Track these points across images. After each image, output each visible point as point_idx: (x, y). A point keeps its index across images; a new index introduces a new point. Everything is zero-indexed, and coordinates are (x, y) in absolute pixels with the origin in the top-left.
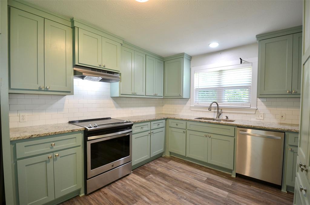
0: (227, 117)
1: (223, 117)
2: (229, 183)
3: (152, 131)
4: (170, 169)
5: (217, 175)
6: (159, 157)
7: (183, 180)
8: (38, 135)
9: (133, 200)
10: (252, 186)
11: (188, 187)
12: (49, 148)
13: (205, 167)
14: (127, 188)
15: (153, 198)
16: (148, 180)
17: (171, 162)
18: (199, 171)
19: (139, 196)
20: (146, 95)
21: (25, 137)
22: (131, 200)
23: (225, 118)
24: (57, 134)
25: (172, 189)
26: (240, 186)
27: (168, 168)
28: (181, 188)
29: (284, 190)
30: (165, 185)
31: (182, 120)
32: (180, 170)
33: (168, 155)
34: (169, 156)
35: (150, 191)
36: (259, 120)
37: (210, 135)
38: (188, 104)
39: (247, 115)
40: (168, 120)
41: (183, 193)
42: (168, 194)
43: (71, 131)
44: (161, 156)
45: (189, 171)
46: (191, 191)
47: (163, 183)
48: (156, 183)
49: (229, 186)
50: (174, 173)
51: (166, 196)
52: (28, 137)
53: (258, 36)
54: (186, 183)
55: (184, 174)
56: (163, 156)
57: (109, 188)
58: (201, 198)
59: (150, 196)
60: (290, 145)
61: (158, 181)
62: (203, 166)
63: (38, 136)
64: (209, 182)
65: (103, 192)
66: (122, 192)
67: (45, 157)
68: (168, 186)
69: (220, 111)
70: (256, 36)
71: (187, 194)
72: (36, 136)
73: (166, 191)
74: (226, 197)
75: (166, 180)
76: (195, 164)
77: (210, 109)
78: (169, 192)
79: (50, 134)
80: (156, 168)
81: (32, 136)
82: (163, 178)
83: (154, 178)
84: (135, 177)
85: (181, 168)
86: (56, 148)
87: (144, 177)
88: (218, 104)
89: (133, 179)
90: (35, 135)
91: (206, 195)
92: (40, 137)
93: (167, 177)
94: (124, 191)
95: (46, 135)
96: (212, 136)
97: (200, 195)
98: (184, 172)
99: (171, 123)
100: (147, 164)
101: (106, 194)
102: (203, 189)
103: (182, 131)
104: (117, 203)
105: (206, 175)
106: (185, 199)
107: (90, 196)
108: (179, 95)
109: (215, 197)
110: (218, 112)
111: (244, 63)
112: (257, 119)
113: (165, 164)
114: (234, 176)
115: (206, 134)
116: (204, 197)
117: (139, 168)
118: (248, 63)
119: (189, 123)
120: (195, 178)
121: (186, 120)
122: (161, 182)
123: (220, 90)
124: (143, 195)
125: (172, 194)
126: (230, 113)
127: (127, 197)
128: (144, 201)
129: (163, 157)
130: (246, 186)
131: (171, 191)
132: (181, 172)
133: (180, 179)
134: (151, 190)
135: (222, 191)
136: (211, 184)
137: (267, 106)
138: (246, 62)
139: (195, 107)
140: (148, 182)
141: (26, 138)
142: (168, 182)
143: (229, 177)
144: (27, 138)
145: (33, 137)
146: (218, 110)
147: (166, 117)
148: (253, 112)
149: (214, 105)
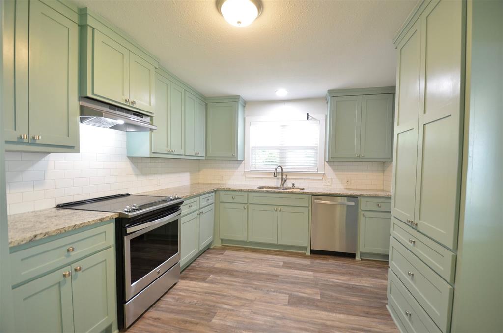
0: (293, 184)
1: (289, 184)
2: (308, 262)
3: (201, 210)
4: (233, 262)
5: (291, 257)
6: (207, 250)
7: (258, 271)
8: (46, 233)
9: (209, 314)
10: (330, 261)
11: (269, 277)
12: (64, 257)
13: (274, 251)
14: (187, 301)
15: (234, 303)
16: (211, 282)
17: (227, 253)
18: (269, 256)
19: (214, 306)
20: (185, 155)
21: (22, 241)
22: (206, 314)
23: (290, 185)
24: (77, 228)
25: (251, 286)
26: (320, 263)
27: (229, 262)
28: (261, 281)
29: (358, 258)
30: (239, 283)
31: (241, 190)
32: (247, 260)
33: (218, 244)
34: (220, 245)
35: (226, 296)
36: (326, 187)
37: (280, 208)
38: (241, 168)
39: (315, 181)
40: (217, 192)
41: (267, 286)
42: (250, 292)
43: (99, 221)
44: (209, 248)
45: (259, 259)
46: (274, 281)
47: (236, 282)
48: (225, 284)
49: (310, 266)
50: (240, 266)
51: (249, 296)
52: (29, 240)
53: (330, 92)
54: (263, 274)
55: (253, 264)
56: (211, 247)
57: (156, 310)
58: (289, 285)
59: (229, 302)
60: (362, 210)
61: (227, 281)
62: (271, 250)
63: (46, 236)
64: (287, 265)
65: (151, 317)
66: (182, 308)
67: (57, 276)
68: (243, 283)
69: (284, 177)
70: (328, 91)
71: (272, 285)
72: (42, 236)
73: (246, 289)
74: (312, 277)
75: (237, 276)
76: (260, 249)
77: (275, 174)
78: (249, 289)
79: (67, 230)
80: (212, 265)
81: (35, 236)
82: (230, 274)
83: (218, 278)
84: (188, 284)
85: (245, 258)
86: (74, 255)
87: (203, 280)
88: (283, 168)
89: (187, 288)
90: (41, 234)
91: (292, 280)
92: (50, 236)
93: (235, 273)
94: (184, 307)
95: (59, 232)
96: (284, 209)
97: (287, 283)
98: (253, 262)
99: (224, 197)
100: (194, 262)
101: (159, 319)
102: (286, 276)
103: (242, 206)
104: (187, 325)
105: (280, 259)
106: (274, 292)
107: (131, 330)
108: (231, 156)
109: (303, 280)
110: (282, 178)
111: (311, 119)
112: (324, 185)
113: (220, 257)
114: (308, 253)
115: (276, 207)
116: (292, 283)
117: (186, 270)
118: (316, 120)
119: (250, 194)
120: (269, 265)
121: (248, 191)
122: (231, 281)
123: (282, 150)
124: (217, 302)
125: (254, 290)
126: (296, 179)
127: (197, 312)
128: (225, 309)
129: (211, 249)
130: (325, 262)
131: (252, 287)
132: (248, 262)
133: (253, 271)
134: (225, 294)
135: (305, 272)
136: (290, 268)
137: (334, 170)
138: (313, 118)
139: (251, 172)
140: (213, 286)
141: (24, 242)
142: (240, 278)
143: (304, 256)
144: (26, 243)
145: (38, 238)
146: (283, 175)
147: (215, 188)
148: (321, 178)
149: (279, 169)
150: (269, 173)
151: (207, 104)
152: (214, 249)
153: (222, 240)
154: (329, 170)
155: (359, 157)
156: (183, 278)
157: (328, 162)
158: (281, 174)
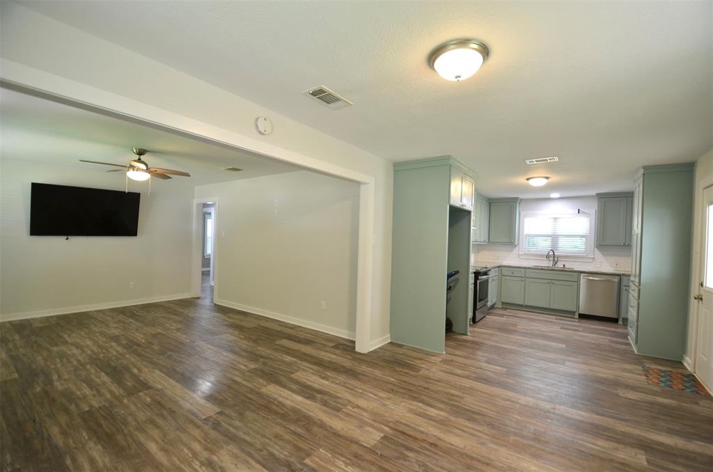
0: (564, 265)
1: (560, 264)
3: (494, 278)
7: (536, 318)
13: (546, 313)
16: (507, 318)
23: (562, 265)
26: (586, 321)
28: (540, 321)
29: (620, 322)
30: (525, 320)
31: (520, 267)
33: (499, 306)
34: (501, 307)
35: (520, 323)
36: (596, 268)
37: (553, 281)
38: (516, 251)
39: (584, 263)
41: (544, 323)
42: (534, 323)
47: (523, 320)
49: (577, 321)
58: (560, 325)
60: (624, 286)
62: (544, 313)
69: (556, 259)
70: (597, 193)
76: (534, 312)
77: (548, 256)
88: (555, 252)
96: (556, 282)
99: (505, 271)
103: (520, 279)
106: (550, 325)
108: (510, 241)
110: (554, 260)
111: (582, 213)
114: (577, 316)
115: (549, 281)
116: (563, 325)
118: (586, 214)
119: (528, 270)
121: (525, 268)
122: (520, 319)
123: (555, 238)
126: (567, 261)
133: (533, 318)
135: (574, 322)
136: (562, 320)
137: (603, 255)
138: (584, 212)
139: (525, 254)
143: (573, 318)
146: (554, 258)
147: (498, 264)
148: (591, 261)
149: (551, 253)
150: (542, 256)
151: (490, 204)
152: (497, 308)
153: (503, 303)
154: (598, 254)
155: (624, 245)
156: (488, 314)
157: (597, 248)
158: (553, 256)
